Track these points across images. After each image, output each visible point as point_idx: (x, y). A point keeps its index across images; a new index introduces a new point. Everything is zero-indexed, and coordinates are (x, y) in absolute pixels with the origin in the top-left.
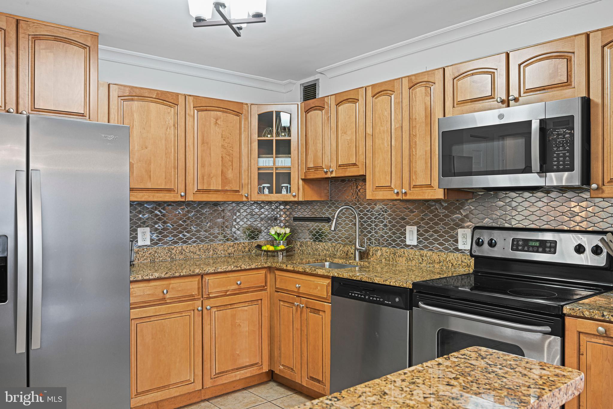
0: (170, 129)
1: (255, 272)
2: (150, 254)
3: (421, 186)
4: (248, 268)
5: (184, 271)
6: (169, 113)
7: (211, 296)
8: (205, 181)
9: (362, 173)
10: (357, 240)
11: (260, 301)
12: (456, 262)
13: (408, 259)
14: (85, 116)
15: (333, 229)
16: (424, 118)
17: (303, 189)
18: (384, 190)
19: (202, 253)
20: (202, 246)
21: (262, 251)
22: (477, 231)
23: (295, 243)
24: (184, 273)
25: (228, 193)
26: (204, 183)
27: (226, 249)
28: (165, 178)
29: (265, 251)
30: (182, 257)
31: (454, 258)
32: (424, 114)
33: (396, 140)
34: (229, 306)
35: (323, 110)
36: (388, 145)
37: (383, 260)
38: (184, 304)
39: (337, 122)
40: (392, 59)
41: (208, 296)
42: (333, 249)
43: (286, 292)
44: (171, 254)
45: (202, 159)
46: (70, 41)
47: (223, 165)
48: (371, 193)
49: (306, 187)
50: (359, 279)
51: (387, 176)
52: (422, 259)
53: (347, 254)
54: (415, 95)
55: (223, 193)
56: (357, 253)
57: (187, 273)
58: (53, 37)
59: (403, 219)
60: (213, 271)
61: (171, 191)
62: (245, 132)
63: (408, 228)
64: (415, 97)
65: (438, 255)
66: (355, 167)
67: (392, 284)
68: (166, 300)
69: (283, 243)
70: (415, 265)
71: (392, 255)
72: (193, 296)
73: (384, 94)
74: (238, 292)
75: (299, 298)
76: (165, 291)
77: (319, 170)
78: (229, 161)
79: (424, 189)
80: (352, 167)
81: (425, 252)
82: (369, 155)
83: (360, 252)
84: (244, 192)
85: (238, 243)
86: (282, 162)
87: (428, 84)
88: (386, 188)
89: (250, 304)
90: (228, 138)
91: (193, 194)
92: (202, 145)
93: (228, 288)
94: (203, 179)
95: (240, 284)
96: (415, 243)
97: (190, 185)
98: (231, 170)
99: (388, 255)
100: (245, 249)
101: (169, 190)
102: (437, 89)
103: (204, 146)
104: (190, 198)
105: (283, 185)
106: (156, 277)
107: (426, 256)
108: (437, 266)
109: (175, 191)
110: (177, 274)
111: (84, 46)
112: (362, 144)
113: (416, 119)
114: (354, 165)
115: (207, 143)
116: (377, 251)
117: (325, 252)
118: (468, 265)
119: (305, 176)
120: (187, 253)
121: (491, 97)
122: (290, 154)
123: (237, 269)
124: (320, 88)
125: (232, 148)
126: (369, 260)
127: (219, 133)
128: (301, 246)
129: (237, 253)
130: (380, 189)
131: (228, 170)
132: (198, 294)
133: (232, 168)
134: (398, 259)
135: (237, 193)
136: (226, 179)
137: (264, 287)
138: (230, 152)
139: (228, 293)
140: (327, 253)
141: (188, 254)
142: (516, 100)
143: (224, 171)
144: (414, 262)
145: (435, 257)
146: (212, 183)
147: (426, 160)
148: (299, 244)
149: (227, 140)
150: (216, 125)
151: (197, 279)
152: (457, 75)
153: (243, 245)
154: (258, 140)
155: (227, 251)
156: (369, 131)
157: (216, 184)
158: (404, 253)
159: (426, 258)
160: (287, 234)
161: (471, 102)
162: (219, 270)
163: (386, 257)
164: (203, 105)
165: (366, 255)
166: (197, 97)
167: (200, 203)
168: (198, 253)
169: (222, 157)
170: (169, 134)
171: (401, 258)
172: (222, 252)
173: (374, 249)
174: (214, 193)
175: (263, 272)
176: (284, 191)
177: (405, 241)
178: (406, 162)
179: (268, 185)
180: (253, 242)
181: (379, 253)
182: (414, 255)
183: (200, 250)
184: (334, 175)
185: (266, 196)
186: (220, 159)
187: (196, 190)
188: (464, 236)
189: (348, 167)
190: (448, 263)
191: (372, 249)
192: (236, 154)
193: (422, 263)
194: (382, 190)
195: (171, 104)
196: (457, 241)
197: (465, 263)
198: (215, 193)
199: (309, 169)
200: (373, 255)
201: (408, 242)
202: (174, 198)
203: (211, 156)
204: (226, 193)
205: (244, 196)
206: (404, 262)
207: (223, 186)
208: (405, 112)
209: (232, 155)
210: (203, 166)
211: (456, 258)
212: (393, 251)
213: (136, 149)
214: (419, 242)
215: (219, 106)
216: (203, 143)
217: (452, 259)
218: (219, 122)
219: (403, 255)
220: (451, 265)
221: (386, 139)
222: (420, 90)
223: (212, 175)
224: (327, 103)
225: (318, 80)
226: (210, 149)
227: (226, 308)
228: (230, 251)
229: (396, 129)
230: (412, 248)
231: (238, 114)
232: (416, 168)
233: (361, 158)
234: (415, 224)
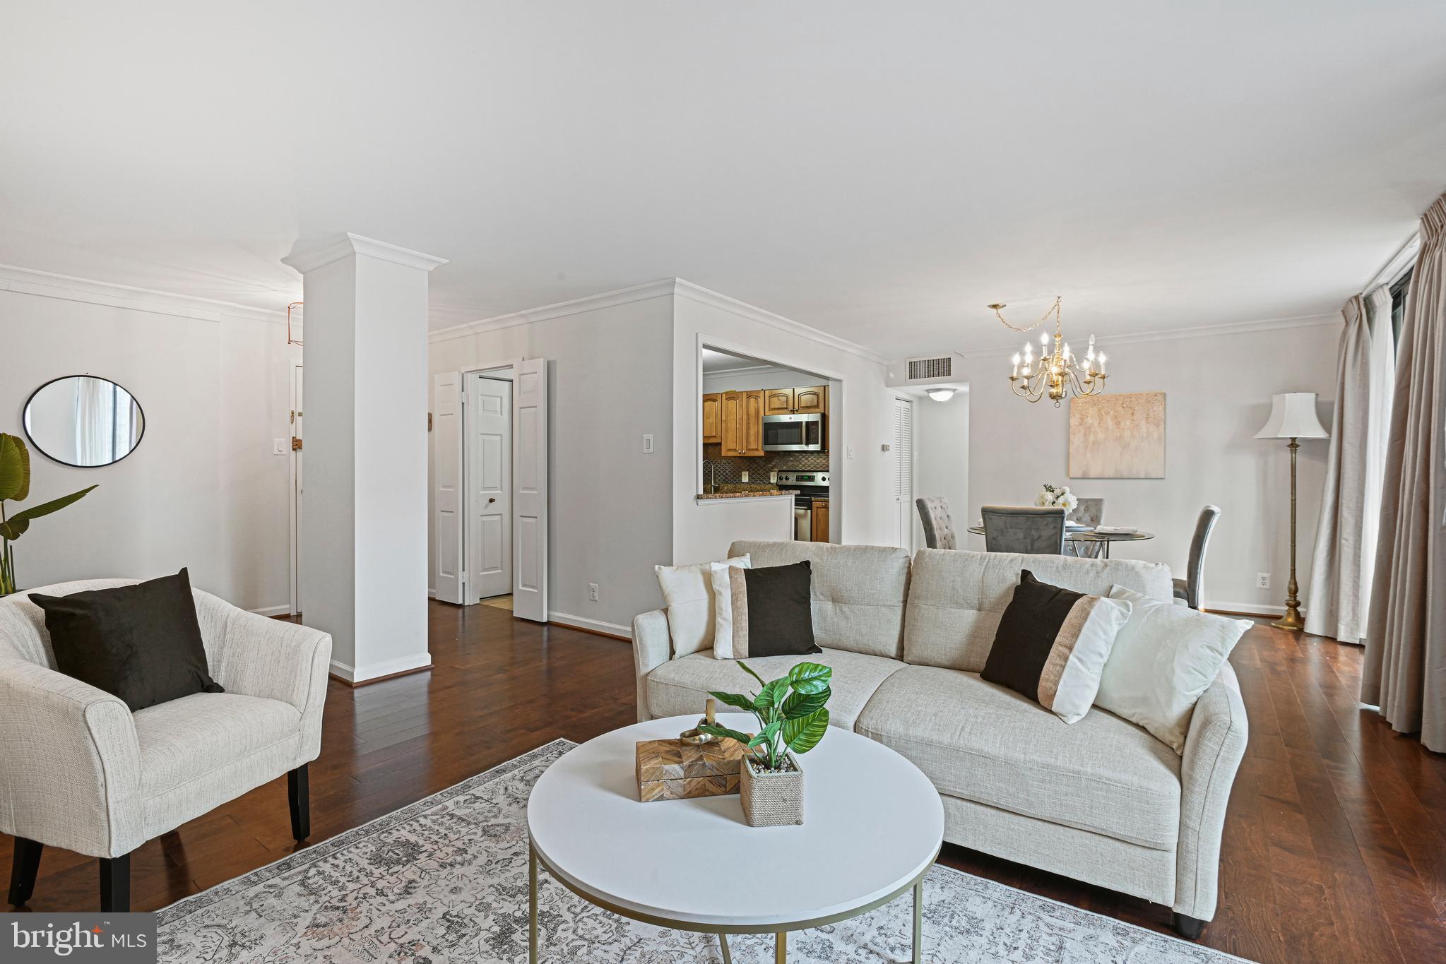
3: (752, 450)
9: (719, 442)
13: (743, 490)
16: (754, 415)
22: (780, 473)
31: (768, 488)
32: (754, 413)
33: (739, 425)
36: (734, 428)
48: (725, 453)
51: (734, 444)
56: (713, 488)
59: (740, 468)
63: (743, 473)
64: (749, 403)
65: (760, 487)
71: (734, 489)
73: (732, 398)
79: (754, 451)
81: (753, 485)
82: (724, 432)
87: (757, 397)
88: (734, 450)
96: (747, 481)
102: (761, 400)
112: (719, 425)
113: (750, 415)
114: (714, 437)
121: (786, 408)
130: (730, 450)
142: (797, 411)
147: (755, 436)
152: (771, 395)
156: (724, 418)
159: (753, 489)
161: (777, 410)
163: (730, 489)
165: (717, 490)
178: (744, 437)
181: (726, 488)
188: (774, 476)
189: (710, 438)
191: (721, 486)
196: (770, 479)
200: (722, 489)
201: (743, 481)
208: (744, 410)
212: (734, 486)
214: (749, 480)
219: (740, 488)
221: (733, 423)
222: (752, 400)
229: (739, 419)
230: (745, 484)
232: (750, 440)
233: (719, 433)
234: (748, 470)
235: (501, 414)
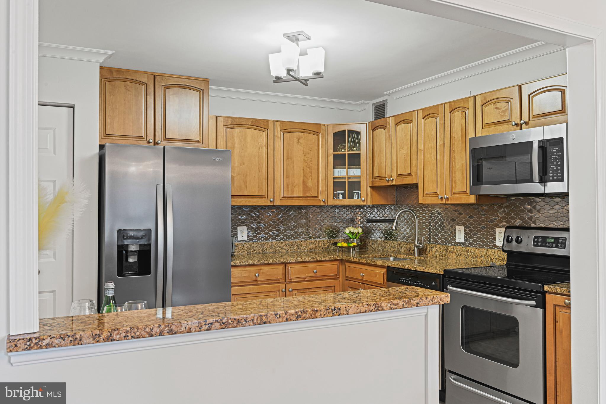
0: (262, 148)
1: (329, 263)
2: (247, 247)
3: (459, 193)
4: (322, 259)
5: (271, 260)
6: (261, 136)
7: (292, 280)
8: (289, 189)
9: (415, 182)
10: (416, 238)
11: (333, 288)
12: (493, 257)
13: (457, 254)
14: (200, 142)
15: (394, 228)
16: (461, 137)
17: (372, 195)
18: (432, 196)
19: (288, 248)
20: (288, 242)
21: (338, 247)
22: (508, 230)
23: (368, 241)
24: (272, 262)
25: (309, 199)
26: (288, 190)
27: (308, 245)
28: (258, 188)
29: (340, 247)
30: (272, 251)
31: (492, 254)
32: (461, 133)
33: (440, 155)
34: (307, 289)
35: (386, 128)
36: (434, 159)
37: (437, 256)
38: (272, 286)
39: (396, 139)
40: (444, 84)
41: (290, 281)
42: (398, 247)
43: (353, 280)
44: (263, 248)
45: (287, 172)
46: (190, 87)
47: (304, 176)
48: (422, 199)
49: (374, 193)
50: (406, 268)
51: (434, 184)
52: (468, 254)
53: (409, 251)
54: (454, 118)
55: (304, 199)
56: (416, 250)
57: (274, 262)
58: (178, 85)
59: (454, 220)
60: (294, 261)
61: (263, 197)
62: (322, 148)
63: (457, 228)
64: (454, 119)
65: (480, 251)
66: (410, 176)
67: (429, 271)
68: (258, 282)
69: (356, 241)
70: (462, 259)
71: (445, 251)
72: (278, 280)
73: (431, 116)
74: (314, 279)
75: (363, 285)
76: (257, 275)
77: (383, 179)
78: (309, 172)
79: (461, 195)
80: (408, 176)
81: (470, 248)
82: (421, 167)
83: (418, 249)
84: (322, 198)
85: (319, 240)
86: (354, 172)
87: (464, 109)
88: (434, 195)
89: (325, 290)
90: (308, 153)
91: (280, 199)
92: (287, 160)
93: (307, 275)
94: (288, 188)
95: (316, 272)
96: (462, 240)
97: (278, 192)
98: (310, 180)
99: (441, 251)
100: (324, 245)
101: (261, 197)
102: (470, 113)
103: (289, 161)
104: (278, 203)
105: (354, 192)
106: (250, 264)
107: (471, 251)
108: (479, 260)
109: (265, 197)
110: (266, 262)
111: (199, 90)
112: (414, 157)
113: (455, 137)
114: (409, 175)
115: (291, 159)
116: (433, 248)
117: (392, 249)
118: (503, 259)
119: (372, 184)
120: (276, 247)
121: (508, 121)
122: (360, 165)
123: (314, 260)
124: (388, 108)
125: (312, 162)
126: (427, 256)
127: (300, 150)
128: (373, 244)
129: (317, 249)
130: (429, 195)
131: (308, 180)
132: (282, 279)
133: (312, 178)
134: (449, 255)
135: (316, 199)
136: (307, 187)
137: (337, 276)
138: (310, 165)
139: (306, 279)
140: (394, 250)
141: (277, 249)
142: (526, 123)
143: (305, 181)
144: (461, 257)
145: (477, 252)
146: (295, 191)
147: (462, 171)
148: (371, 242)
149: (307, 155)
150: (298, 144)
151: (281, 267)
152: (484, 102)
153: (323, 242)
154: (333, 154)
155: (309, 247)
156: (421, 147)
157: (298, 192)
158: (454, 250)
159: (470, 254)
160: (360, 233)
161: (495, 124)
162: (299, 261)
163: (440, 253)
164: (288, 128)
165: (424, 251)
166: (283, 122)
167: (287, 207)
168: (285, 248)
169: (303, 169)
170: (261, 152)
171: (451, 254)
172: (305, 247)
173: (430, 246)
174: (296, 198)
175: (336, 263)
176: (355, 197)
177: (455, 239)
178: (448, 172)
179: (342, 192)
180: (331, 240)
181: (434, 250)
182: (462, 251)
183: (287, 245)
184: (394, 183)
185: (341, 201)
186: (302, 171)
187: (282, 196)
188: (501, 234)
189: (405, 177)
190: (488, 258)
191: (429, 246)
192: (315, 167)
193: (468, 257)
194: (431, 196)
195: (263, 129)
196: (495, 239)
197: (501, 257)
198: (298, 198)
199: (375, 178)
200: (429, 251)
201: (457, 240)
202: (265, 203)
203: (294, 169)
204: (307, 199)
205: (322, 201)
206: (454, 257)
207: (304, 193)
208: (447, 132)
209: (312, 167)
210: (288, 177)
211: (494, 253)
212: (445, 247)
213: (236, 165)
214: (466, 240)
215: (301, 128)
216: (288, 159)
217: (491, 254)
218: (300, 141)
219: (453, 251)
220: (490, 259)
221: (433, 153)
222: (457, 114)
223: (295, 184)
224: (389, 123)
225: (386, 100)
226: (294, 163)
227: (304, 291)
228: (312, 247)
229: (440, 146)
230: (460, 245)
231: (317, 133)
232: (455, 178)
233: (415, 169)
234: (463, 224)
235: (55, 153)
